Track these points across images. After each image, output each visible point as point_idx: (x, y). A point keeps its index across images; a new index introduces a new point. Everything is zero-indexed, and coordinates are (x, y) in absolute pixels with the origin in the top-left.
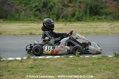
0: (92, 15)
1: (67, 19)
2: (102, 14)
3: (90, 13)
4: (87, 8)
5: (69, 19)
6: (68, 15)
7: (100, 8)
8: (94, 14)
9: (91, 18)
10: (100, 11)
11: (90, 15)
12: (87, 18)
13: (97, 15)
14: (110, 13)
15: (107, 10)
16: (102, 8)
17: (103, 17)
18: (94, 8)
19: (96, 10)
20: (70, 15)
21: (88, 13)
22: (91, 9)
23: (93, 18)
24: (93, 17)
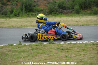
0: (27, 12)
1: (7, 16)
2: (35, 11)
3: (26, 10)
4: (22, 6)
5: (8, 15)
6: (7, 12)
7: (33, 6)
8: (28, 11)
9: (26, 14)
10: (34, 8)
11: (25, 12)
12: (23, 14)
13: (31, 12)
14: (41, 10)
15: (39, 7)
16: (35, 6)
17: (36, 13)
18: (28, 6)
19: (30, 8)
20: (9, 12)
21: (24, 10)
22: (26, 7)
23: (28, 15)
24: (28, 13)
